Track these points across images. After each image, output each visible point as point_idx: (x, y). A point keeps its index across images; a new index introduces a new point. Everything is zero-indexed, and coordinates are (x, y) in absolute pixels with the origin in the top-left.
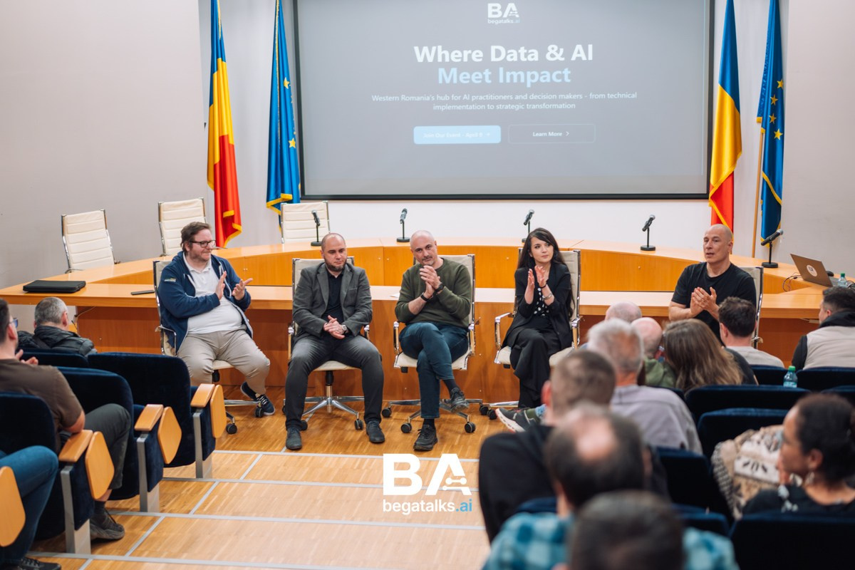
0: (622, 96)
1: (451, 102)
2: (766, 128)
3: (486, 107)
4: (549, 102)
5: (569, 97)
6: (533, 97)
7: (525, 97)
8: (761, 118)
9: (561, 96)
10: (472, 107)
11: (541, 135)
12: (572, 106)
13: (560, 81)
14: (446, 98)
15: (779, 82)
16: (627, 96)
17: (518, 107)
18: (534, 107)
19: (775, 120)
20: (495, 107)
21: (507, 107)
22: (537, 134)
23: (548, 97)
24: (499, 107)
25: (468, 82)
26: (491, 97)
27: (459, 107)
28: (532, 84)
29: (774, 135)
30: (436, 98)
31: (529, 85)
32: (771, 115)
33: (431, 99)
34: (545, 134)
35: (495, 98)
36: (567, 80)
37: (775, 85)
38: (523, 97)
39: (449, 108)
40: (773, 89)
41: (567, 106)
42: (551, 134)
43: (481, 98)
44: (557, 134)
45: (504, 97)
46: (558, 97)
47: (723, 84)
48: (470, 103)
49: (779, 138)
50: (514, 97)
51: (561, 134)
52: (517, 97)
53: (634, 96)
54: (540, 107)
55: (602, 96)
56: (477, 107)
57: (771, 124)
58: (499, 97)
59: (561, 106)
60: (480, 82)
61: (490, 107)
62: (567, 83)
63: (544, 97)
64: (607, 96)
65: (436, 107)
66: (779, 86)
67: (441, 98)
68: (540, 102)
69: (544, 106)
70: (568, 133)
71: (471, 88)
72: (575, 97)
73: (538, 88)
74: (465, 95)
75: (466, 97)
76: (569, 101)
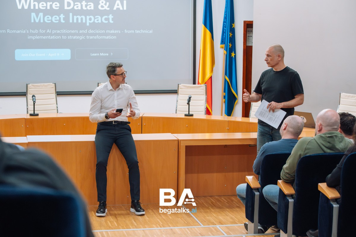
0: (144, 32)
1: (39, 34)
2: (227, 51)
3: (62, 37)
4: (100, 34)
5: (112, 32)
6: (91, 31)
7: (86, 31)
8: (224, 45)
9: (108, 31)
10: (52, 38)
11: (95, 55)
12: (115, 37)
13: (107, 22)
14: (36, 31)
15: (233, 24)
16: (147, 32)
17: (81, 38)
18: (91, 37)
19: (231, 46)
20: (67, 38)
21: (74, 38)
22: (93, 55)
23: (100, 32)
24: (70, 37)
25: (50, 21)
26: (64, 31)
27: (44, 37)
28: (89, 23)
29: (231, 55)
30: (29, 31)
31: (88, 24)
32: (230, 43)
33: (26, 31)
34: (98, 54)
35: (67, 32)
36: (111, 21)
37: (231, 26)
38: (84, 32)
39: (38, 37)
40: (230, 28)
41: (111, 38)
42: (102, 54)
43: (58, 32)
44: (105, 54)
45: (73, 32)
46: (106, 32)
47: (205, 24)
48: (51, 34)
49: (234, 57)
50: (79, 31)
51: (107, 54)
52: (81, 32)
53: (151, 32)
54: (95, 37)
55: (132, 31)
56: (56, 38)
57: (230, 48)
58: (70, 31)
59: (107, 38)
60: (58, 22)
61: (64, 37)
62: (112, 23)
63: (97, 32)
64: (135, 32)
65: (29, 37)
66: (233, 27)
67: (33, 32)
68: (95, 34)
69: (97, 37)
70: (112, 54)
71: (52, 26)
72: (116, 32)
73: (94, 26)
74: (48, 30)
75: (48, 31)
76: (113, 34)
